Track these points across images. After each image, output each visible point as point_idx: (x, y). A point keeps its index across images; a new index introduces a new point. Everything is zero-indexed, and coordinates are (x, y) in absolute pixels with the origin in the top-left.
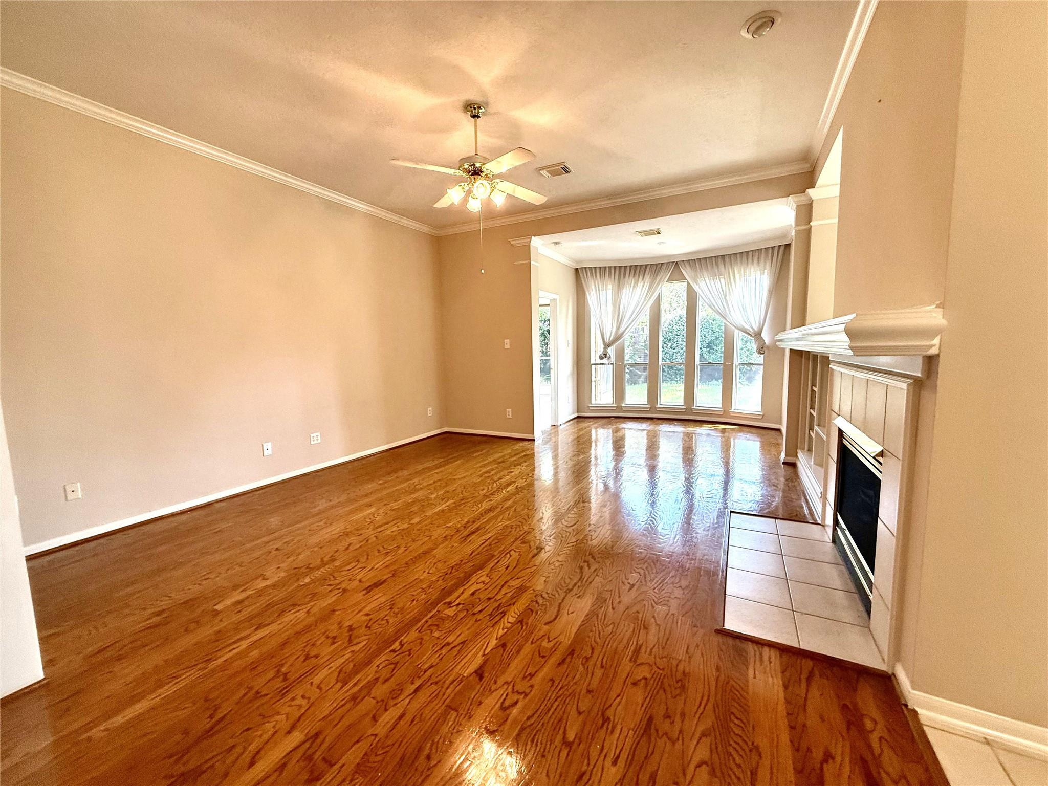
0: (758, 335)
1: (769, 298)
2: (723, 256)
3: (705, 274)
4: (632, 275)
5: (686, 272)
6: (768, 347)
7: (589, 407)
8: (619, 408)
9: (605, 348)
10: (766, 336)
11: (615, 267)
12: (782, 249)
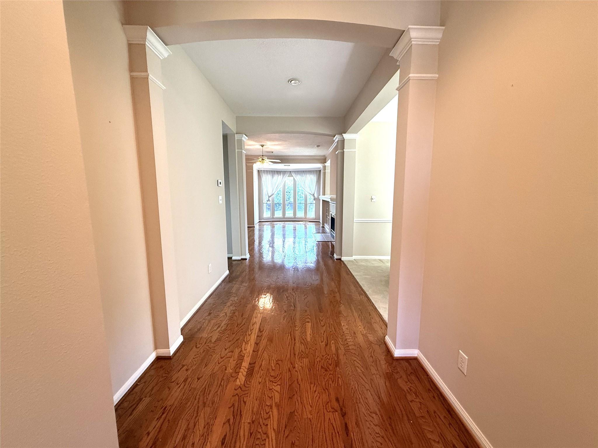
0: (313, 195)
1: (316, 184)
2: (304, 171)
3: (299, 176)
4: (277, 174)
5: (293, 175)
6: (316, 199)
7: (263, 218)
8: (273, 218)
9: (269, 198)
10: (316, 195)
11: (271, 171)
12: (319, 171)
